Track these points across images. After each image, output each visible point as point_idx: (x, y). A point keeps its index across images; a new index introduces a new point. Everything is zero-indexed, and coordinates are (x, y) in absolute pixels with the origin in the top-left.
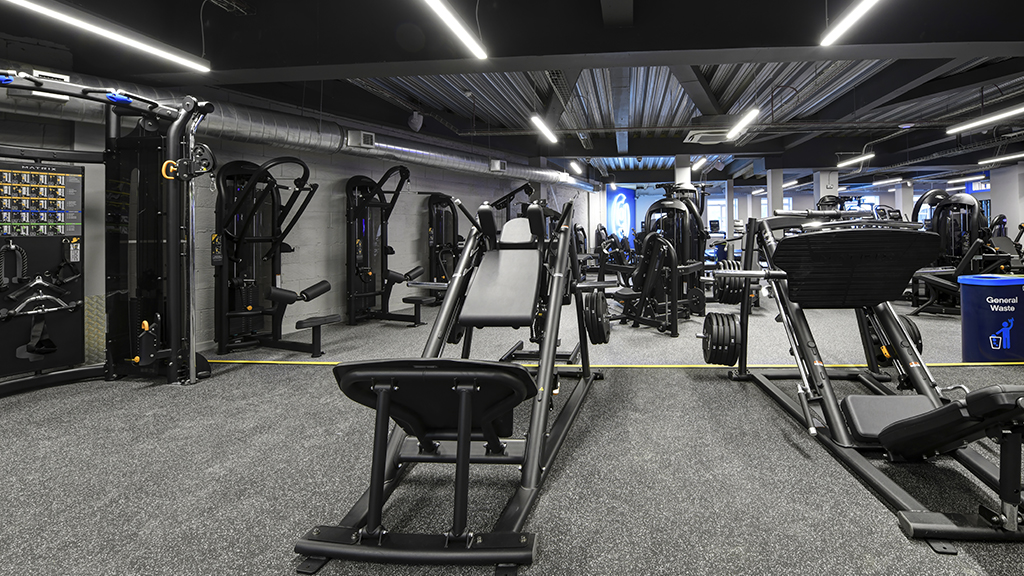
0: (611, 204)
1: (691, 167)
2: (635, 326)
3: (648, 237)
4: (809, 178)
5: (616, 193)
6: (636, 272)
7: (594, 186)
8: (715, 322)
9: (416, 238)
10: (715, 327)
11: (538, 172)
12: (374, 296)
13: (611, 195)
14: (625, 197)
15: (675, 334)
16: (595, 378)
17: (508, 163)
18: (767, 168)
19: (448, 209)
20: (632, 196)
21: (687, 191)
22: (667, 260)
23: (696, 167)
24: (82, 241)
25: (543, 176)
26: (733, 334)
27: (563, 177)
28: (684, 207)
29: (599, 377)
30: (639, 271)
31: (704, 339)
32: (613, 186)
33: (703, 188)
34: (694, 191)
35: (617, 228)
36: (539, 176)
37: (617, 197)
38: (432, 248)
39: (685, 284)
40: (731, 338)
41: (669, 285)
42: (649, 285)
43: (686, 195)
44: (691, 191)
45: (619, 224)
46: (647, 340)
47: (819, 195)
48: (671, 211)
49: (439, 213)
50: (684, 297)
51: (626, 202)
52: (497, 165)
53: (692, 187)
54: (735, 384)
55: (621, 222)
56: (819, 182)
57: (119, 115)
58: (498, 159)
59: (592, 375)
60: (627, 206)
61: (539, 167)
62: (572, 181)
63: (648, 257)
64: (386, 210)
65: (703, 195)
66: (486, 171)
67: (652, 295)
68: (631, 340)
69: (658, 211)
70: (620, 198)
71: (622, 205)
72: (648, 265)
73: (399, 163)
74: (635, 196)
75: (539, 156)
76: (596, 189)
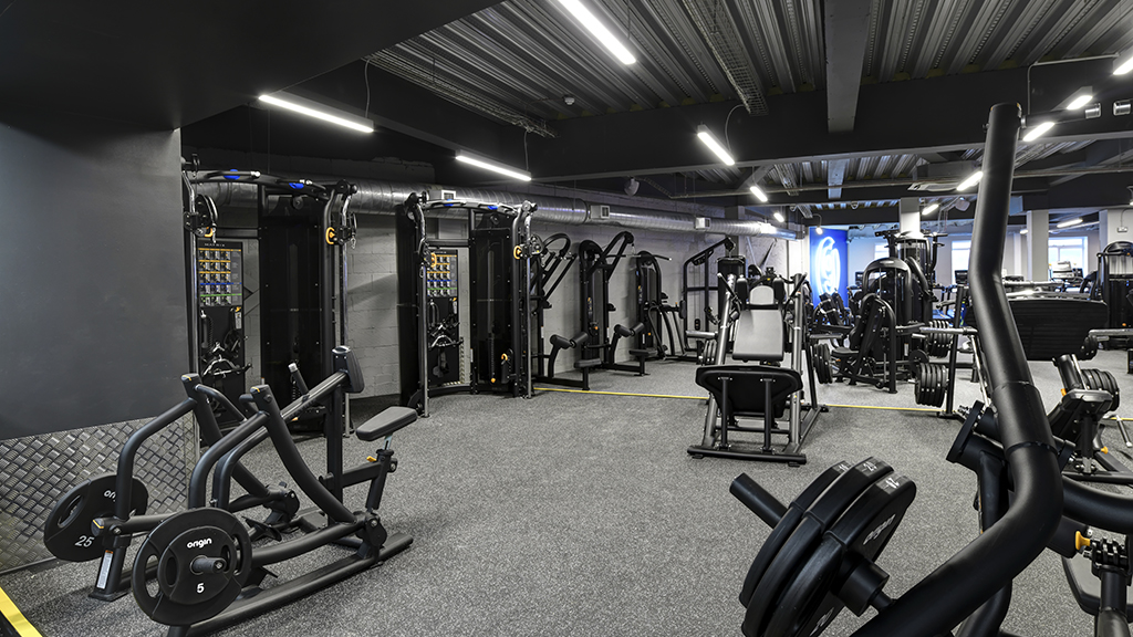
0: (815, 250)
1: (921, 211)
2: (852, 383)
3: (866, 298)
4: (1095, 217)
5: (822, 237)
6: (853, 332)
7: (796, 232)
8: (924, 370)
9: (625, 295)
10: (924, 374)
11: (739, 225)
12: (598, 348)
13: (815, 239)
14: (832, 241)
15: (893, 391)
16: (822, 411)
17: (712, 219)
18: (1025, 209)
19: (652, 267)
20: (842, 240)
21: (914, 241)
22: (886, 321)
23: (927, 211)
24: (457, 300)
25: (744, 229)
26: (939, 379)
27: (765, 228)
28: (906, 267)
29: (825, 409)
30: (857, 330)
31: (916, 385)
32: (819, 230)
33: (935, 239)
34: (925, 241)
35: (823, 280)
36: (740, 229)
37: (823, 241)
38: (639, 307)
39: (906, 346)
40: (937, 382)
41: (888, 344)
42: (867, 344)
43: (914, 245)
44: (920, 241)
45: (825, 276)
46: (865, 394)
47: (1107, 243)
48: (891, 271)
49: (645, 270)
50: (906, 358)
51: (834, 246)
52: (701, 222)
53: (921, 236)
54: (942, 420)
55: (828, 274)
56: (1106, 223)
57: (475, 213)
58: (702, 216)
59: (819, 409)
60: (836, 252)
61: (736, 219)
62: (772, 230)
63: (865, 318)
64: (609, 271)
65: (935, 247)
66: (692, 229)
67: (870, 354)
68: (847, 393)
69: (876, 271)
70: (827, 243)
71: (829, 252)
72: (865, 325)
73: (623, 230)
74: (846, 239)
75: (737, 205)
76: (799, 236)
